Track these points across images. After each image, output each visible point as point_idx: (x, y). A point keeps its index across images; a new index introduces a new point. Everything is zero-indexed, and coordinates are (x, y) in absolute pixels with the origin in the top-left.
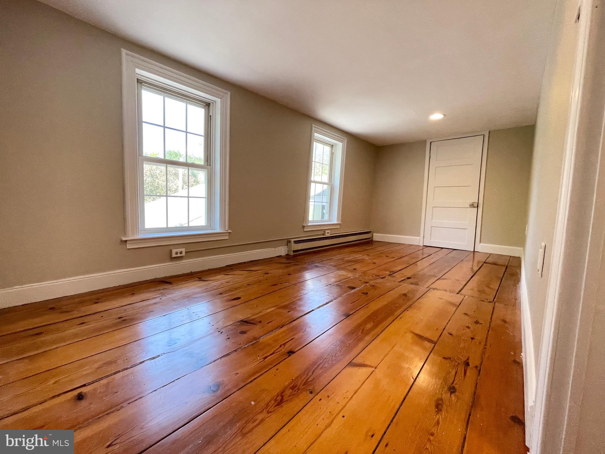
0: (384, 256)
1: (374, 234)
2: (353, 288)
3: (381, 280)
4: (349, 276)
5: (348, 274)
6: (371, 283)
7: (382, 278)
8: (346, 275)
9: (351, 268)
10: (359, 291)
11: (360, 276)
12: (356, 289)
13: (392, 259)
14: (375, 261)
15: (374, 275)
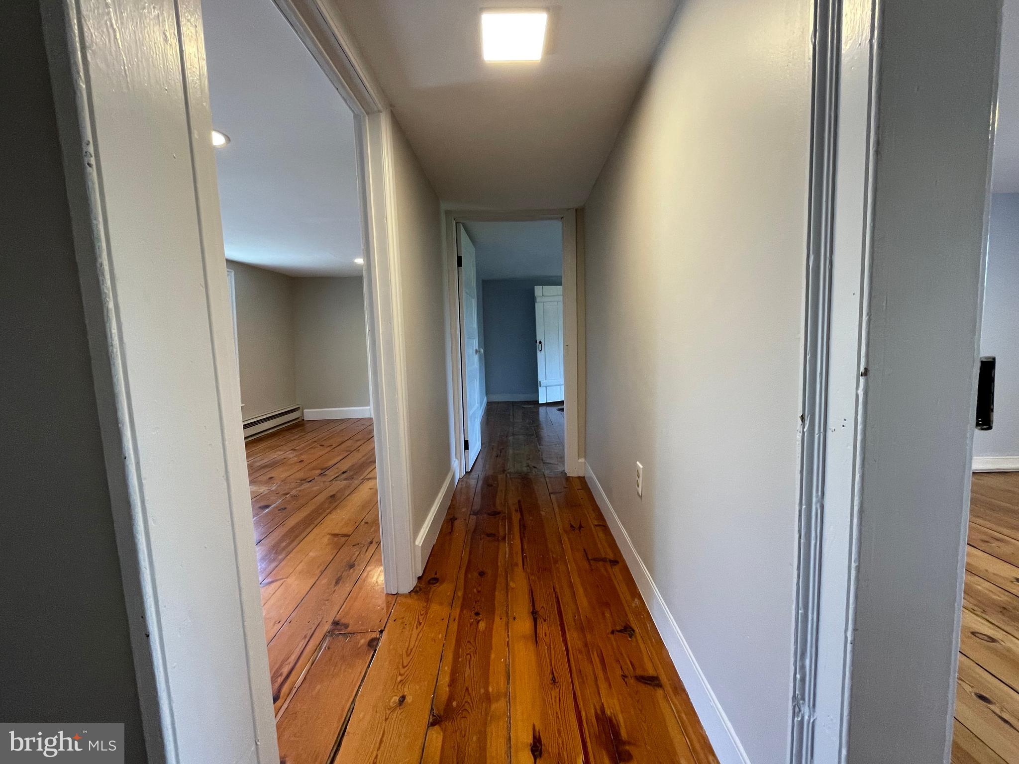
0: (318, 445)
1: (305, 411)
2: (267, 507)
3: (309, 485)
4: (261, 491)
5: (260, 489)
6: (292, 493)
7: (309, 482)
8: (257, 492)
9: (265, 478)
10: (276, 507)
11: (279, 486)
12: (270, 508)
13: (329, 449)
14: (303, 457)
15: (298, 479)
